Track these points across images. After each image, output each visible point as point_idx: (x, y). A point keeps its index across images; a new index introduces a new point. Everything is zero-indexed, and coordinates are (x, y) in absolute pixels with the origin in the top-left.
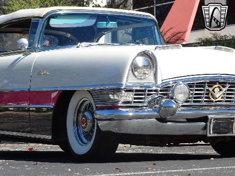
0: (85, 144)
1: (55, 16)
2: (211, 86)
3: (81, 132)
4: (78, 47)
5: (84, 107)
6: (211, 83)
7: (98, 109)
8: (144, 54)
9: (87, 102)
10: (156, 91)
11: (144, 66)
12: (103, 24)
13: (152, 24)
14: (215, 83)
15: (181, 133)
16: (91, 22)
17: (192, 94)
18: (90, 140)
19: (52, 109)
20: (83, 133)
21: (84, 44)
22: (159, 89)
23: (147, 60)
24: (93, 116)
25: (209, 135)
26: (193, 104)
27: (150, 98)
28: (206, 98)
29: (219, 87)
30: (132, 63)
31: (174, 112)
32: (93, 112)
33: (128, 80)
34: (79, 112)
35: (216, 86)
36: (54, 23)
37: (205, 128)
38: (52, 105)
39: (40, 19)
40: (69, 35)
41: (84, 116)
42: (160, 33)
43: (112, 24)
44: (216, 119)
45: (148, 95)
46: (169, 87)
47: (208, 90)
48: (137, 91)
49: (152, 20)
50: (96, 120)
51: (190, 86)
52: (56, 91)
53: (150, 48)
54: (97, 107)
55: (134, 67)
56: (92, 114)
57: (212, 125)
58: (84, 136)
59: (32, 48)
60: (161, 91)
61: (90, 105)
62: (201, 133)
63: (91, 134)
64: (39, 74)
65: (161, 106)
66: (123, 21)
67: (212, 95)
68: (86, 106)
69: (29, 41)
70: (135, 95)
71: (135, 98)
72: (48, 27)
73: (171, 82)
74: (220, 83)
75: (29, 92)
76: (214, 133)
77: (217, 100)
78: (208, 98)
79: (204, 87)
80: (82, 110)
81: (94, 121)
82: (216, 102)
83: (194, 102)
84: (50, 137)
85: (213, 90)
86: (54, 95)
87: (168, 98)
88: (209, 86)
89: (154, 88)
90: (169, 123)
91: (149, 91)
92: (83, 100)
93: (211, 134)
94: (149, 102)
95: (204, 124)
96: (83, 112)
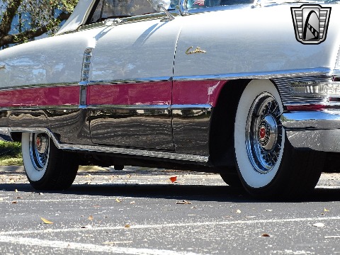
0: (266, 170)
3: (258, 151)
4: (253, 7)
5: (263, 107)
7: (287, 110)
9: (269, 100)
18: (274, 164)
19: (209, 112)
20: (262, 153)
24: (279, 123)
32: (279, 117)
33: (339, 62)
34: (255, 116)
38: (209, 107)
41: (264, 123)
50: (283, 130)
52: (217, 81)
54: (285, 108)
56: (278, 119)
58: (264, 158)
61: (274, 104)
63: (275, 153)
64: (188, 52)
68: (266, 106)
75: (170, 83)
80: (261, 113)
81: (280, 132)
84: (206, 159)
86: (211, 91)
92: (261, 96)
96: (262, 117)
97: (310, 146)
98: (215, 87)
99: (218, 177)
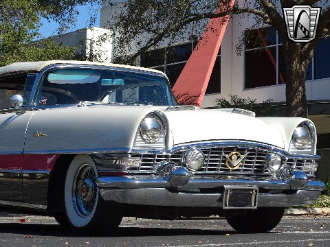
0: (85, 215)
1: (54, 70)
2: (228, 153)
3: (80, 201)
4: (79, 106)
5: (84, 173)
6: (229, 150)
7: (101, 175)
8: (154, 115)
9: (89, 168)
10: (166, 156)
11: (154, 128)
12: (108, 82)
13: (163, 83)
14: (232, 149)
15: (194, 205)
16: (95, 79)
17: (206, 161)
18: (91, 212)
19: (48, 175)
20: (83, 203)
21: (87, 102)
22: (170, 155)
23: (157, 122)
24: (95, 184)
25: (224, 208)
26: (207, 172)
27: (159, 165)
28: (222, 166)
29: (237, 154)
30: (140, 125)
31: (187, 181)
32: (95, 180)
33: (136, 144)
34: (79, 179)
35: (234, 153)
36: (53, 78)
37: (220, 200)
38: (48, 172)
39: (37, 74)
40: (69, 93)
41: (85, 184)
42: (172, 94)
43: (118, 81)
44: (233, 190)
45: (158, 161)
46: (181, 153)
47: (224, 157)
48: (145, 156)
49: (163, 79)
50: (98, 189)
51: (205, 152)
52: (53, 155)
53: (161, 109)
54: (99, 174)
55: (143, 130)
56: (94, 181)
57: (228, 196)
58: (84, 207)
59: (26, 107)
60: (172, 157)
61: (92, 171)
62: (216, 205)
63: (92, 204)
64: (34, 135)
65: (171, 174)
66: (131, 79)
67: (229, 162)
68: (87, 173)
69: (23, 97)
70: (143, 160)
71: (143, 165)
72: (46, 83)
73: (183, 148)
74: (238, 150)
75: (23, 155)
76: (230, 205)
77: (234, 168)
78: (225, 166)
79: (220, 153)
80: (83, 177)
81: (95, 190)
82: (233, 170)
83: (209, 169)
84: (45, 207)
85: (230, 158)
86: (49, 161)
87: (180, 164)
88: (226, 153)
89: (164, 154)
90: (180, 194)
91: (158, 156)
92: (84, 165)
93: (227, 206)
94: (159, 169)
95: (218, 195)
96: (84, 180)
97: (115, 200)
98: (52, 158)
99: (53, 218)
